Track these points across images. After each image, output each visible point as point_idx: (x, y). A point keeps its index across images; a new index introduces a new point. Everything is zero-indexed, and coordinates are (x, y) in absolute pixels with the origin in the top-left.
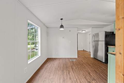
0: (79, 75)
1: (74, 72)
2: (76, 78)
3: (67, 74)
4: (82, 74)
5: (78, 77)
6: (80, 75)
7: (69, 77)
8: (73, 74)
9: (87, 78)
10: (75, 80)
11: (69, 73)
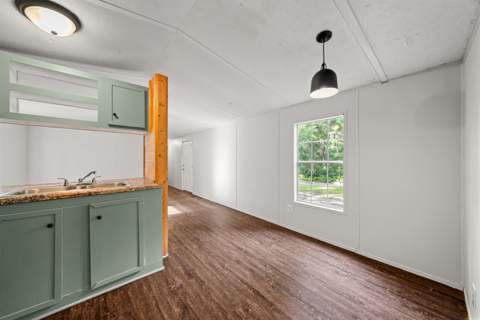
0: (222, 284)
1: (242, 281)
2: (227, 269)
3: (255, 266)
4: (214, 289)
5: (222, 274)
6: (218, 284)
7: (245, 263)
8: (241, 276)
9: (196, 287)
10: (226, 265)
11: (251, 270)
